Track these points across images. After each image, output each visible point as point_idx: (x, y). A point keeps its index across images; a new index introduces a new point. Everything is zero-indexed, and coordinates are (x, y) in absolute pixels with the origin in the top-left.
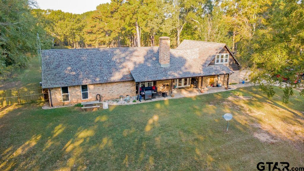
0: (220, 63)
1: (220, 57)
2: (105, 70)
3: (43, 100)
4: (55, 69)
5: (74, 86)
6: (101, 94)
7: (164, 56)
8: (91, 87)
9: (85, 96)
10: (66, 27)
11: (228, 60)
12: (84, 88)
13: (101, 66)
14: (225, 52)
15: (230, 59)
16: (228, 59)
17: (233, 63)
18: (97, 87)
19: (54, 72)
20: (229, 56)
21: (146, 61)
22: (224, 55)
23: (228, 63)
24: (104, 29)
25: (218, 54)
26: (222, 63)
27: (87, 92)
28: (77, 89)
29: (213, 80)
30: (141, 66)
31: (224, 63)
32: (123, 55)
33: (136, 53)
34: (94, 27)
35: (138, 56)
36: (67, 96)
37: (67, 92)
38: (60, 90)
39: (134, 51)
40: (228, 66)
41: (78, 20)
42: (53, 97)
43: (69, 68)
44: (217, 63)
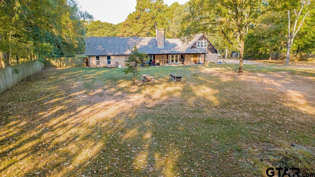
0: (200, 47)
1: (200, 43)
2: (122, 48)
3: (85, 65)
4: (93, 47)
5: (103, 56)
6: (119, 63)
7: (160, 41)
8: (112, 57)
9: (109, 62)
10: (104, 33)
11: (207, 46)
12: (109, 58)
13: (119, 46)
14: (204, 39)
15: (208, 45)
16: (207, 44)
17: (211, 47)
18: (117, 57)
19: (92, 48)
20: (207, 42)
21: (149, 44)
22: (204, 41)
23: (206, 47)
24: (133, 33)
25: (199, 41)
26: (202, 47)
27: (110, 61)
28: (104, 58)
29: (196, 59)
30: (145, 47)
31: (204, 47)
32: (135, 41)
33: (143, 40)
34: (124, 32)
35: (144, 42)
36: (99, 62)
37: (99, 60)
38: (95, 57)
39: (142, 39)
40: (207, 49)
41: (113, 28)
42: (91, 61)
43: (101, 47)
44: (198, 47)
